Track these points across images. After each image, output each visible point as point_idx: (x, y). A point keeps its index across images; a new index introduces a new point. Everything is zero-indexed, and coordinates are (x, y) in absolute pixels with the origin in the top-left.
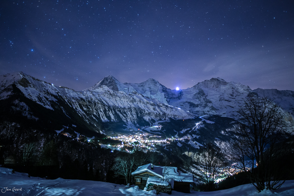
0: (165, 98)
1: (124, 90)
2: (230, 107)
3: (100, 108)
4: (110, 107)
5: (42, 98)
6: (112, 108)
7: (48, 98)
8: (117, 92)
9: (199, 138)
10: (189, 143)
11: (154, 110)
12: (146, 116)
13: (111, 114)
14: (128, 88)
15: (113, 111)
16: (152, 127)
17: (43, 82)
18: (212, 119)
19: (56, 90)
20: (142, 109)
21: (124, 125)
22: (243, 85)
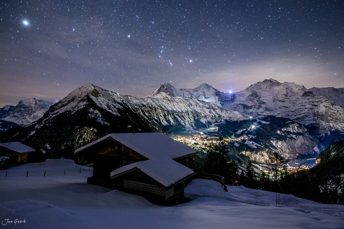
0: (219, 101)
1: (180, 96)
2: (285, 107)
3: (160, 113)
4: (169, 111)
5: (110, 106)
6: (171, 113)
7: (115, 105)
8: (174, 97)
9: (256, 138)
10: (246, 143)
11: (210, 113)
12: (203, 119)
13: (170, 118)
14: (183, 94)
15: (172, 115)
16: (209, 129)
17: (110, 92)
18: (267, 120)
19: (121, 99)
20: (198, 113)
21: (183, 128)
22: (298, 85)
